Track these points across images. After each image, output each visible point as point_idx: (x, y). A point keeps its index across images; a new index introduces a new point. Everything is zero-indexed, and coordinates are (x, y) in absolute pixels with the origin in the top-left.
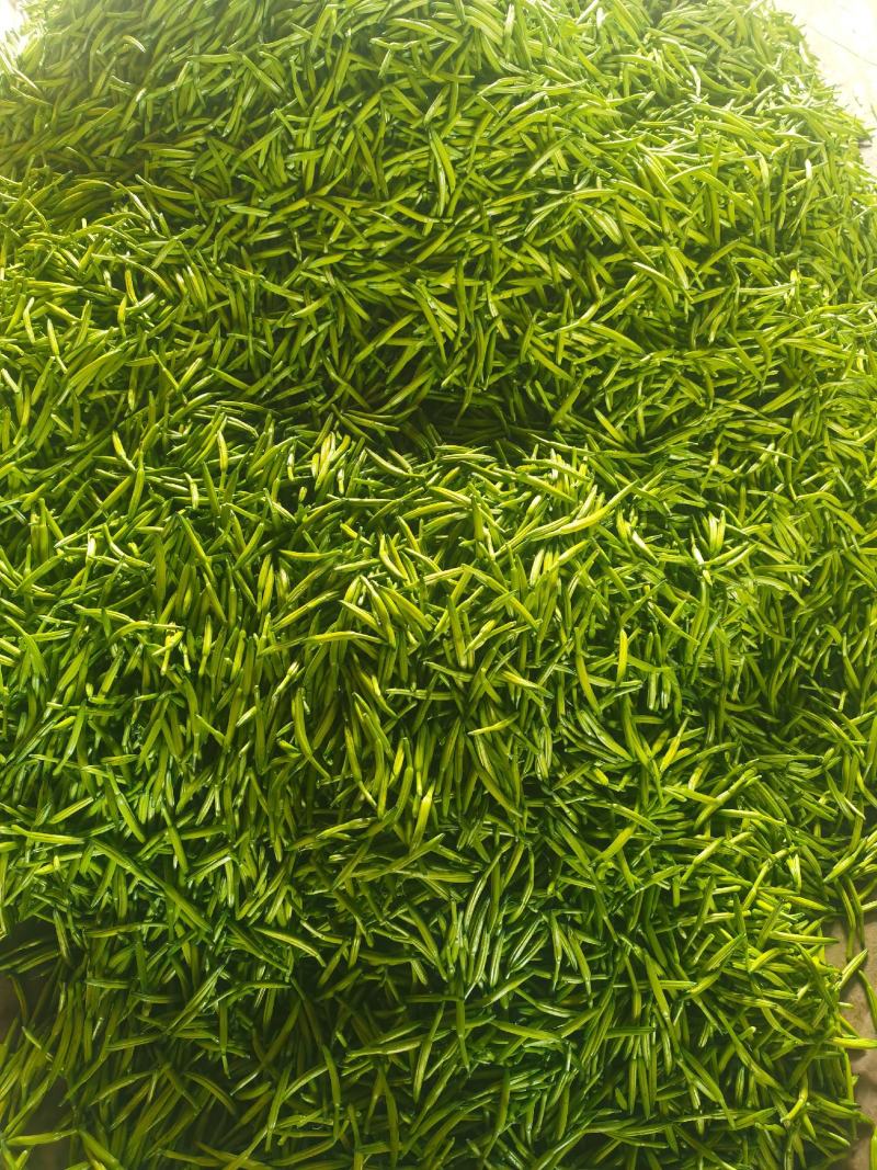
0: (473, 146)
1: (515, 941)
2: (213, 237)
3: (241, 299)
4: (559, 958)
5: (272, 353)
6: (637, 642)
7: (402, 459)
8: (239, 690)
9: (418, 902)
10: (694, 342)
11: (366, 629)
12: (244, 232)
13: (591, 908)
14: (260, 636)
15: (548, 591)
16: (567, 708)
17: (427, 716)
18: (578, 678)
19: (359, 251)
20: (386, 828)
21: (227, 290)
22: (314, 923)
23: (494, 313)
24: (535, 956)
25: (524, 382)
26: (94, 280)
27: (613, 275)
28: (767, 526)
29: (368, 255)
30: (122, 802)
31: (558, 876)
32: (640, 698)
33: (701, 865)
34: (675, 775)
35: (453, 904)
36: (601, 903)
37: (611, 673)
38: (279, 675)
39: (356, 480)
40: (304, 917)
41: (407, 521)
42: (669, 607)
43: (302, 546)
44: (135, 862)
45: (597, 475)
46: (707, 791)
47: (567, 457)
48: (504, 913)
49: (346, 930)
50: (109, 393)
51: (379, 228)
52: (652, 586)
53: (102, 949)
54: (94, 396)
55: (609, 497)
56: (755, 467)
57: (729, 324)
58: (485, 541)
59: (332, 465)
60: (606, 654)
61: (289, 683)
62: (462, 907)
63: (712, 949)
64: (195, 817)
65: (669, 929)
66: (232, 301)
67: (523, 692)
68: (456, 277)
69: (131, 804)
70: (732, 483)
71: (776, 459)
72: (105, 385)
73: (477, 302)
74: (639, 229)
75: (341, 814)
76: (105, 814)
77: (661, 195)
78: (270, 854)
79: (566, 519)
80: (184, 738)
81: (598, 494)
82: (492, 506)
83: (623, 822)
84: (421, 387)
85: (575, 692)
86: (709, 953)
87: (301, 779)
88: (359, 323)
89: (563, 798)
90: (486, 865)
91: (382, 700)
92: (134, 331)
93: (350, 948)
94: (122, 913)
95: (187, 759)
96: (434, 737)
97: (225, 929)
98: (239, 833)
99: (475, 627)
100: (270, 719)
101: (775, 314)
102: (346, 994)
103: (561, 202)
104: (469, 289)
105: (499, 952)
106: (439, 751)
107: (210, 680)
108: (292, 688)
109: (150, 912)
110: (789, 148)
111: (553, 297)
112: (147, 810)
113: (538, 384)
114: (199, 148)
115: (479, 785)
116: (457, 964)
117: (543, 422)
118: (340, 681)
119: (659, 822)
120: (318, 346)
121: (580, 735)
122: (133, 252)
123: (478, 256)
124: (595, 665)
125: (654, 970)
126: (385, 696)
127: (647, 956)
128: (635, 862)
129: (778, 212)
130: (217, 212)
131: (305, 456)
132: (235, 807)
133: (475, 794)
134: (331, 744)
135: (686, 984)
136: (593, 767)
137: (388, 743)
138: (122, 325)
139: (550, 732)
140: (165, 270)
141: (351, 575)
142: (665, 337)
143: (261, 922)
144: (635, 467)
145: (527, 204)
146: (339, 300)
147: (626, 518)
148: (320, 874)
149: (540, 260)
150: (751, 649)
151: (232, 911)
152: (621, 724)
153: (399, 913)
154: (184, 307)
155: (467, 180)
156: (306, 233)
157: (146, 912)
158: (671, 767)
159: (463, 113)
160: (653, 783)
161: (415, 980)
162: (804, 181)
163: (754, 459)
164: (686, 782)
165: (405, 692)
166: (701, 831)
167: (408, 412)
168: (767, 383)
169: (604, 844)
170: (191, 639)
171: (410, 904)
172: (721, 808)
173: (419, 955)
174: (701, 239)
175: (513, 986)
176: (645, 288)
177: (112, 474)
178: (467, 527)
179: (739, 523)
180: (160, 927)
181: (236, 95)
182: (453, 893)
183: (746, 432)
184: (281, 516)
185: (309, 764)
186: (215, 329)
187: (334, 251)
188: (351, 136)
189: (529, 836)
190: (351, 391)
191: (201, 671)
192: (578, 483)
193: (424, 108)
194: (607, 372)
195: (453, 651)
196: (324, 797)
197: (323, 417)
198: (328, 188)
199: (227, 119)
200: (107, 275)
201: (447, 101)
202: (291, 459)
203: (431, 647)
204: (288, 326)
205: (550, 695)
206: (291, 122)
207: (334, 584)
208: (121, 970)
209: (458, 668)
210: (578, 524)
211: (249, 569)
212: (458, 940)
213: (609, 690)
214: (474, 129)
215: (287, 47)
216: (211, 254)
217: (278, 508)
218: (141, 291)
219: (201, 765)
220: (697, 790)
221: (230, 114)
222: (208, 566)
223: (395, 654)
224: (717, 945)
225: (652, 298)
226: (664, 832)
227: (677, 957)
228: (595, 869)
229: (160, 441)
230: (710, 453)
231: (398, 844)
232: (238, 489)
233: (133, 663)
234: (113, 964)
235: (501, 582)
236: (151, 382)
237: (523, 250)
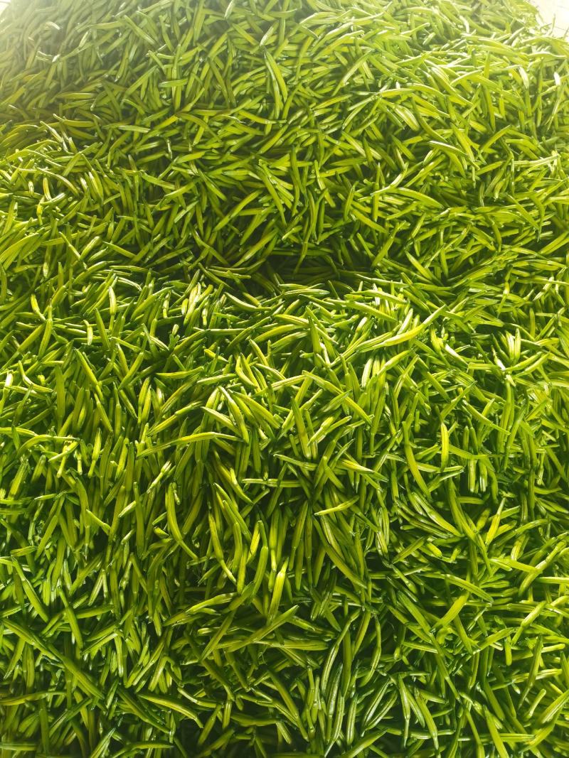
0: (298, 66)
1: (367, 702)
2: (107, 151)
3: (128, 191)
4: (407, 717)
5: (152, 229)
6: (456, 435)
7: (254, 299)
8: (123, 487)
9: (280, 669)
10: (482, 201)
11: (225, 430)
12: (131, 145)
13: (434, 670)
14: (139, 441)
15: (377, 392)
16: (401, 491)
17: (279, 502)
18: (407, 465)
19: (216, 149)
20: (245, 602)
21: (117, 187)
22: (191, 689)
23: (322, 186)
24: (386, 715)
25: (348, 237)
26: (22, 189)
27: (415, 154)
28: (555, 340)
29: (221, 151)
30: (28, 587)
31: (403, 642)
32: (462, 482)
33: (529, 627)
34: (497, 548)
35: (310, 670)
36: (443, 665)
37: (436, 461)
38: (154, 472)
39: (217, 314)
40: (181, 685)
41: (258, 344)
42: (480, 405)
43: (175, 368)
44: (41, 639)
45: (412, 303)
46: (527, 561)
47: (387, 289)
48: (356, 677)
49: (219, 696)
50: (29, 267)
51: (230, 130)
52: (464, 388)
53: (12, 715)
54: (18, 269)
55: (422, 320)
56: (540, 295)
57: (508, 189)
58: (322, 354)
59: (198, 305)
60: (429, 445)
61: (161, 480)
62: (318, 673)
63: (545, 703)
64: (88, 599)
65: (504, 686)
66: (122, 194)
67: (361, 477)
68: (290, 160)
69: (37, 589)
70: (522, 308)
71: (557, 288)
72: (27, 261)
73: (309, 180)
74: (431, 119)
75: (207, 590)
76: (15, 598)
77: (447, 93)
78: (151, 628)
79: (390, 334)
80: (78, 530)
81: (414, 317)
82: (327, 326)
83: (457, 591)
84: (267, 245)
85: (406, 477)
86: (542, 707)
87: (175, 561)
88: (218, 202)
89: (402, 571)
90: (337, 634)
91: (239, 488)
92: (49, 221)
93: (223, 710)
94: (30, 683)
95: (80, 548)
96: (286, 520)
97: (116, 695)
98: (123, 611)
99: (316, 424)
100: (148, 510)
101: (542, 180)
102: (221, 752)
103: (369, 100)
104: (301, 170)
105: (353, 713)
106: (291, 531)
107: (99, 479)
108: (166, 482)
109: (53, 683)
110: (541, 64)
111: (368, 172)
112: (49, 596)
113: (359, 236)
114: (98, 90)
115: (327, 560)
116: (317, 724)
117: (366, 265)
118: (205, 476)
119: (489, 590)
120: (188, 221)
121: (413, 514)
122: (50, 166)
123: (308, 147)
124: (422, 454)
125: (495, 724)
126: (242, 485)
127: (487, 712)
128: (471, 627)
129: (536, 112)
130: (110, 132)
131: (177, 302)
132: (121, 588)
133: (324, 569)
134: (198, 529)
135: (524, 737)
136: (426, 542)
137: (245, 526)
138: (40, 217)
139: (386, 512)
140: (73, 177)
141: (213, 387)
142: (458, 199)
143: (145, 690)
144: (442, 298)
145: (344, 106)
146: (203, 187)
147: (439, 335)
148: (192, 647)
149: (357, 146)
150: (550, 442)
151: (121, 680)
152: (448, 504)
153: (262, 679)
154: (85, 201)
155: (295, 92)
156: (175, 140)
157: (49, 682)
158: (494, 541)
159: (289, 38)
160: (480, 555)
161: (280, 740)
162: (553, 87)
163: (538, 288)
164: (508, 554)
165: (260, 481)
166: (525, 597)
167: (258, 264)
168: (543, 232)
169: (442, 612)
170: (84, 449)
171: (272, 672)
172: (540, 576)
173: (283, 717)
174: (480, 128)
175: (368, 743)
176: (440, 160)
177: (29, 326)
178: (307, 344)
179: (532, 338)
180: (62, 695)
181: (124, 52)
182: (310, 661)
183: (529, 269)
184: (158, 347)
185: (181, 550)
186: (108, 216)
187: (196, 150)
188: (206, 67)
189: (375, 606)
190: (214, 253)
191: (90, 473)
192: (398, 306)
193: (259, 39)
194: (413, 226)
195: (299, 444)
196: (193, 575)
197: (192, 273)
198: (191, 105)
199: (117, 69)
200: (31, 184)
201: (278, 31)
202: (166, 304)
203: (279, 442)
204: (164, 208)
205: (385, 479)
206: (161, 59)
207: (199, 395)
208: (29, 734)
209: (303, 459)
210: (400, 338)
211: (131, 389)
212: (316, 703)
213: (435, 475)
214: (298, 51)
215: (158, 10)
216: (106, 162)
217: (154, 340)
218: (54, 192)
219: (92, 554)
220: (519, 560)
221: (119, 65)
222: (98, 389)
223: (249, 448)
224: (550, 698)
225: (446, 169)
226: (495, 598)
227: (514, 711)
228: (436, 635)
229: (67, 297)
230: (502, 285)
231: (259, 616)
232: (124, 329)
233: (39, 470)
234: (22, 729)
235: (337, 385)
236: (61, 255)
237: (342, 138)
